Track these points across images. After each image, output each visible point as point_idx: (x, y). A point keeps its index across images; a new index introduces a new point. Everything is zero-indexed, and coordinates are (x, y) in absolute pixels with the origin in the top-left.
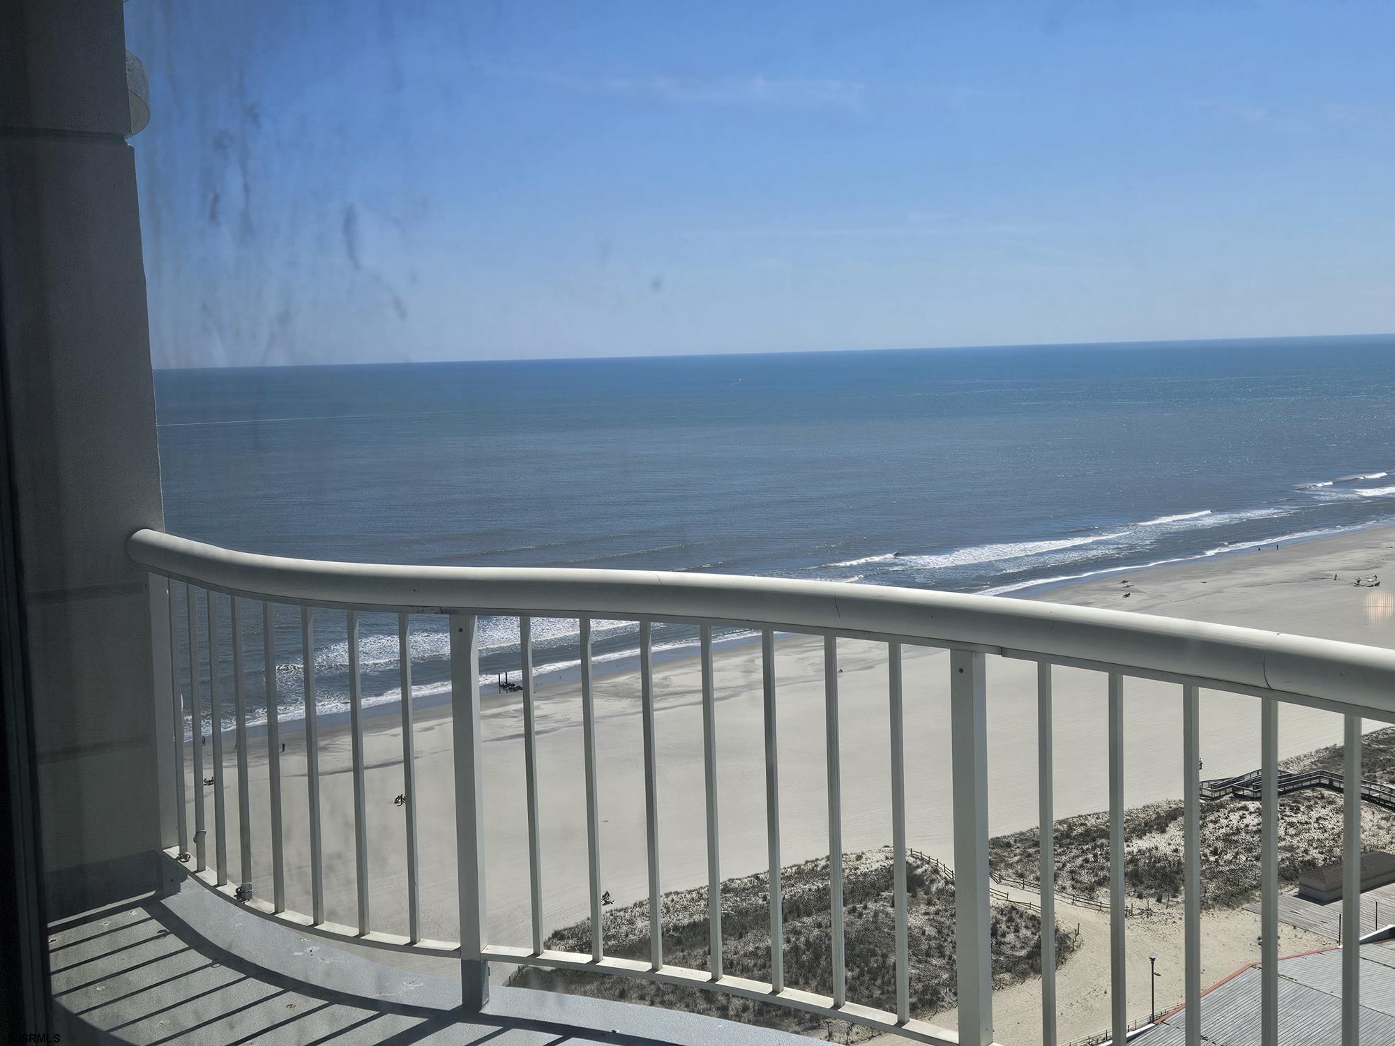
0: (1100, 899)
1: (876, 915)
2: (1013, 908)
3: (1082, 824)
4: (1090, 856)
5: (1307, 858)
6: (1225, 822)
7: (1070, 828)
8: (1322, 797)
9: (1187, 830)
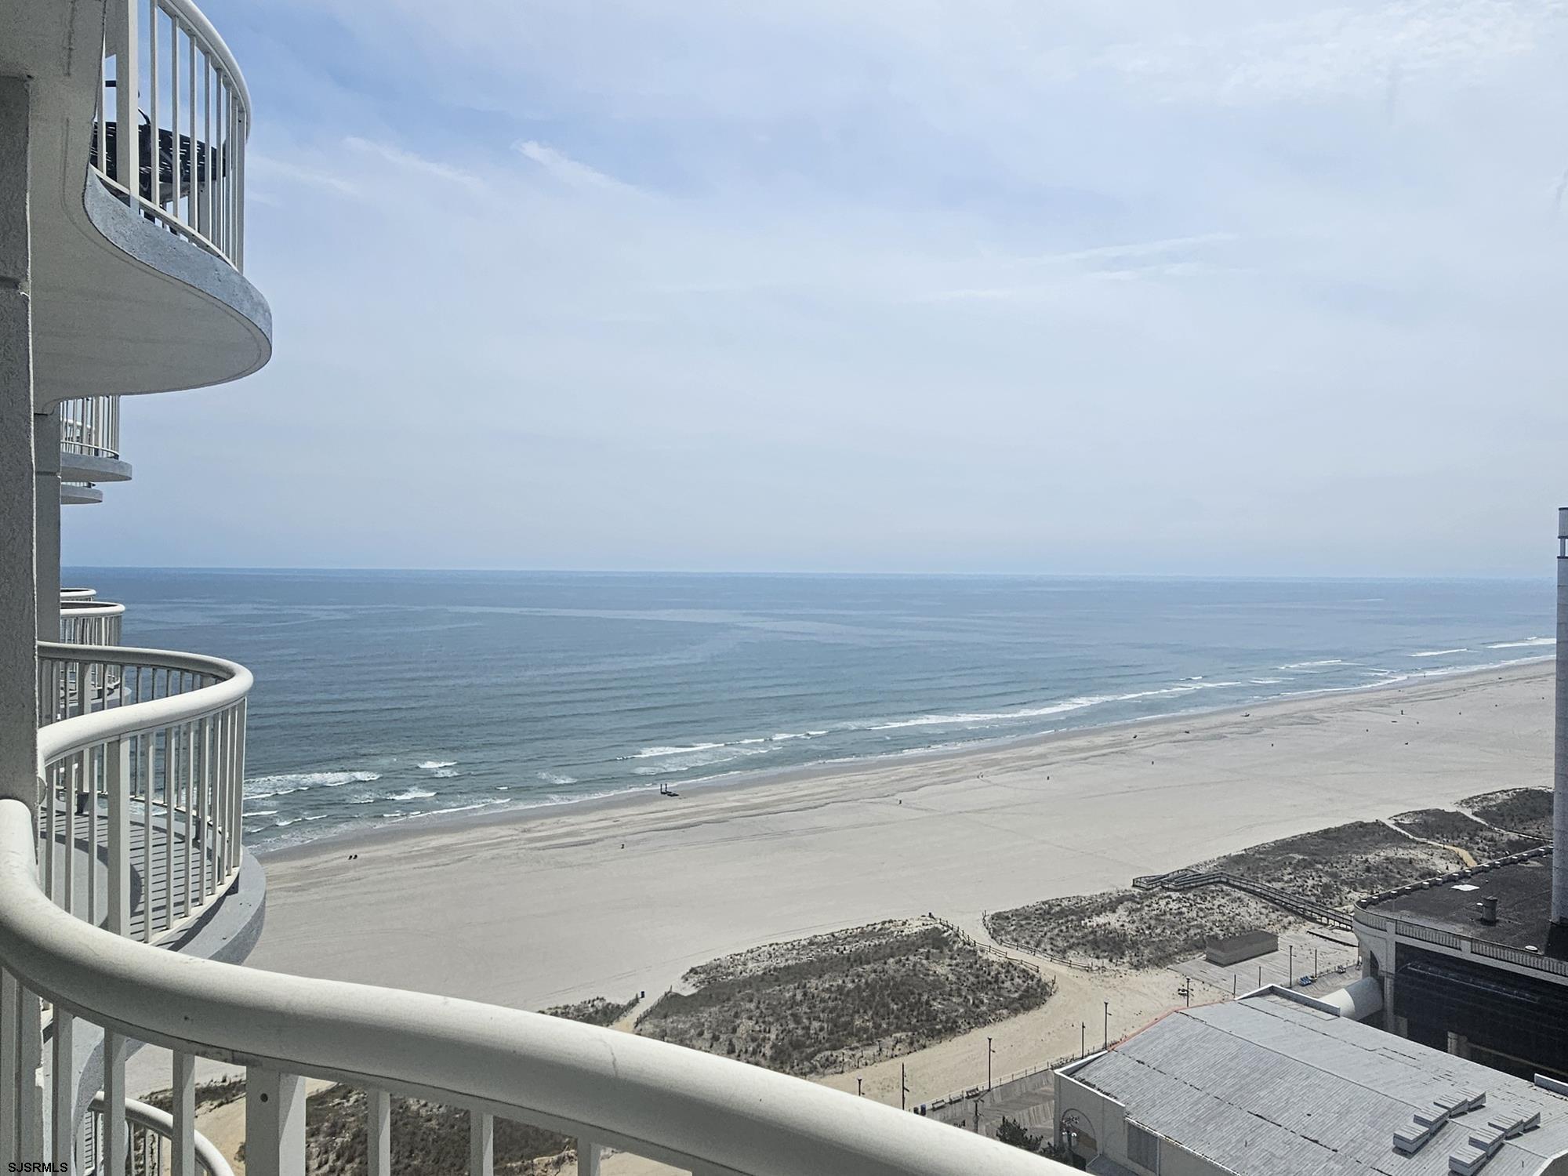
0: (1070, 958)
1: (914, 965)
2: (1010, 963)
3: (1059, 905)
4: (1064, 928)
5: (1212, 933)
6: (1156, 906)
7: (1050, 907)
8: (1222, 891)
9: (1131, 911)
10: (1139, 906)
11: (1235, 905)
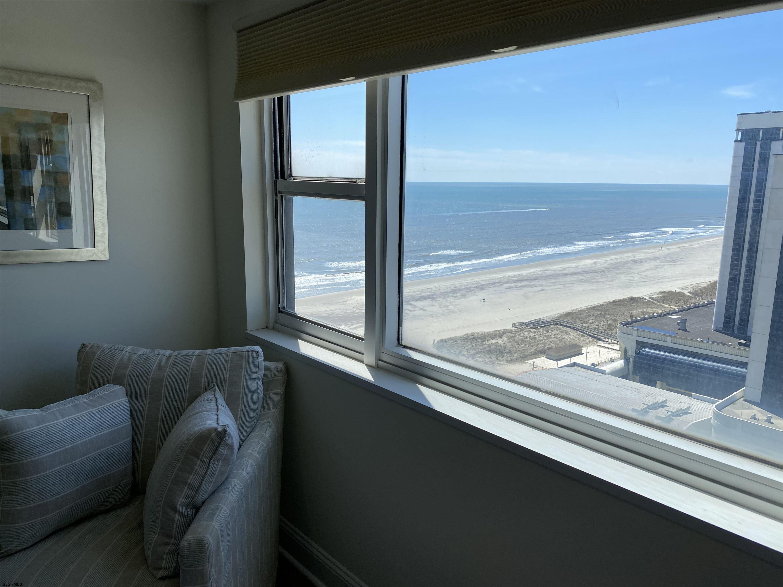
3: (472, 335)
4: (474, 345)
5: (550, 346)
6: (522, 335)
7: (468, 336)
8: (557, 328)
9: (509, 338)
10: (514, 335)
11: (563, 334)
